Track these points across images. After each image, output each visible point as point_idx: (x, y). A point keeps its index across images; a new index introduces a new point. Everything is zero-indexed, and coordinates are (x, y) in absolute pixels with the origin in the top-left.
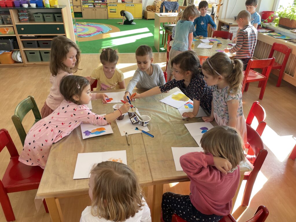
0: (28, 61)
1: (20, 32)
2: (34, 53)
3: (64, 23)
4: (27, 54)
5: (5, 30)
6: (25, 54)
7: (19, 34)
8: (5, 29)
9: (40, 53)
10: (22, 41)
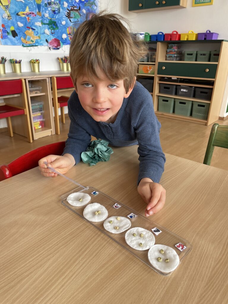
0: (158, 110)
1: (160, 71)
2: (167, 101)
3: (219, 63)
4: (160, 100)
5: (148, 69)
6: (157, 100)
7: (158, 74)
8: (148, 67)
9: (175, 102)
10: (160, 84)
